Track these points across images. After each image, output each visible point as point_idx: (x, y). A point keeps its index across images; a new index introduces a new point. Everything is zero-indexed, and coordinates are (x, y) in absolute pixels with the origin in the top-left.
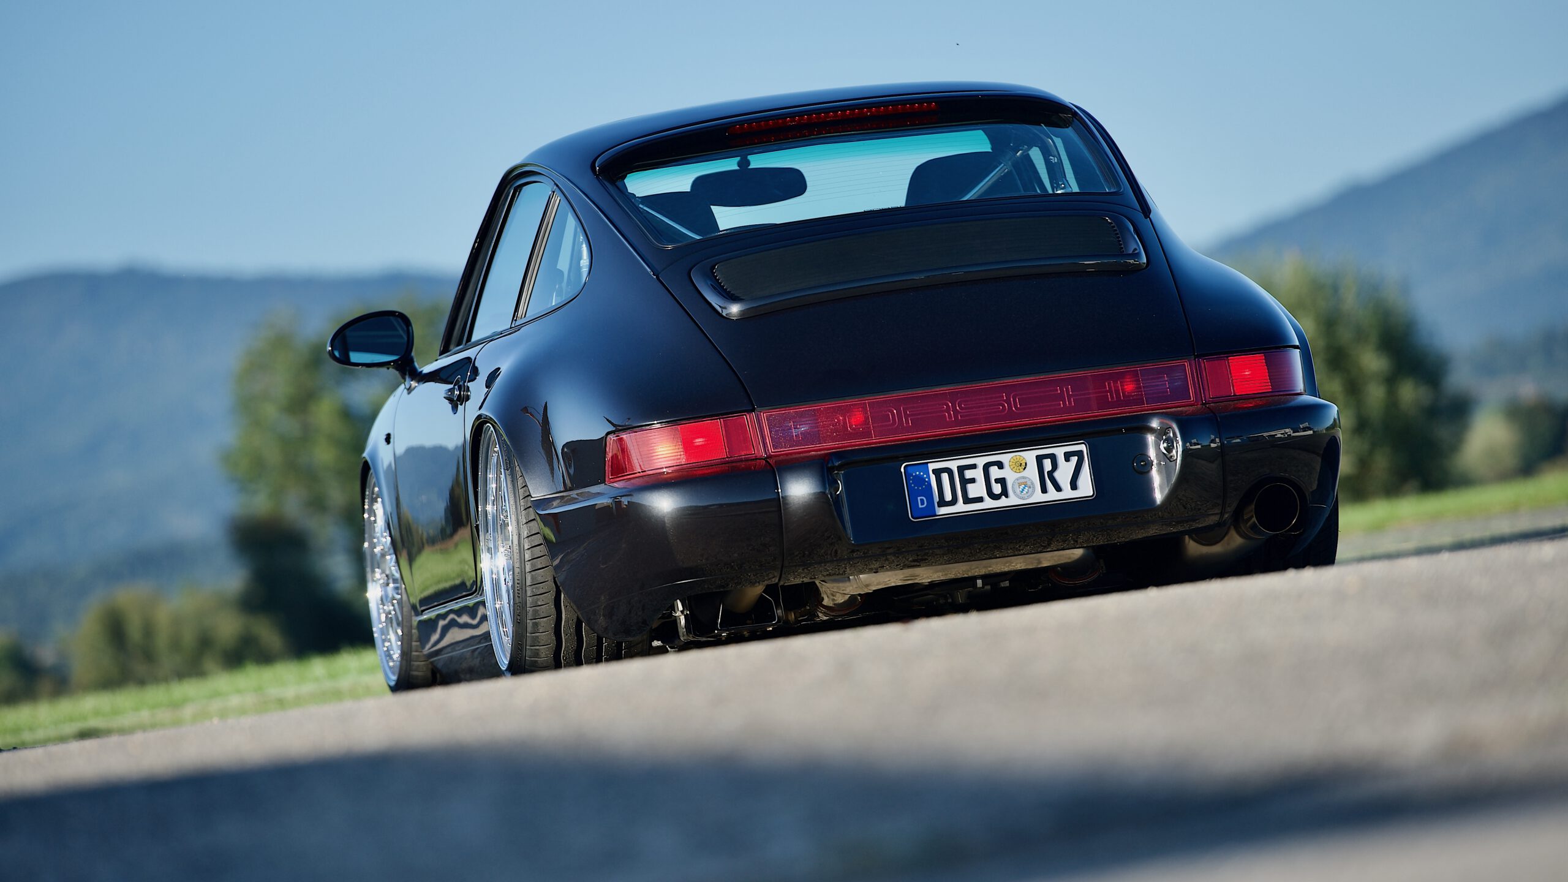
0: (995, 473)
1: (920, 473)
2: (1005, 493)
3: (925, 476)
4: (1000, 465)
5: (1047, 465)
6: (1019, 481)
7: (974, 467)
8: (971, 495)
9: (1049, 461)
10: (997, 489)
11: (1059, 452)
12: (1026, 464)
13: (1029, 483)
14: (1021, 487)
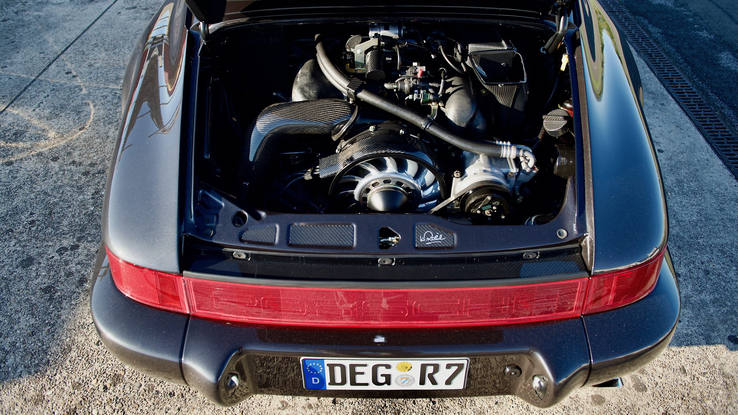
0: (382, 370)
1: (316, 364)
2: (388, 381)
3: (320, 366)
4: (388, 367)
5: (430, 370)
6: (402, 377)
7: (365, 365)
8: (358, 381)
9: (432, 367)
10: (381, 380)
11: (443, 363)
12: (411, 367)
13: (410, 378)
14: (403, 380)
